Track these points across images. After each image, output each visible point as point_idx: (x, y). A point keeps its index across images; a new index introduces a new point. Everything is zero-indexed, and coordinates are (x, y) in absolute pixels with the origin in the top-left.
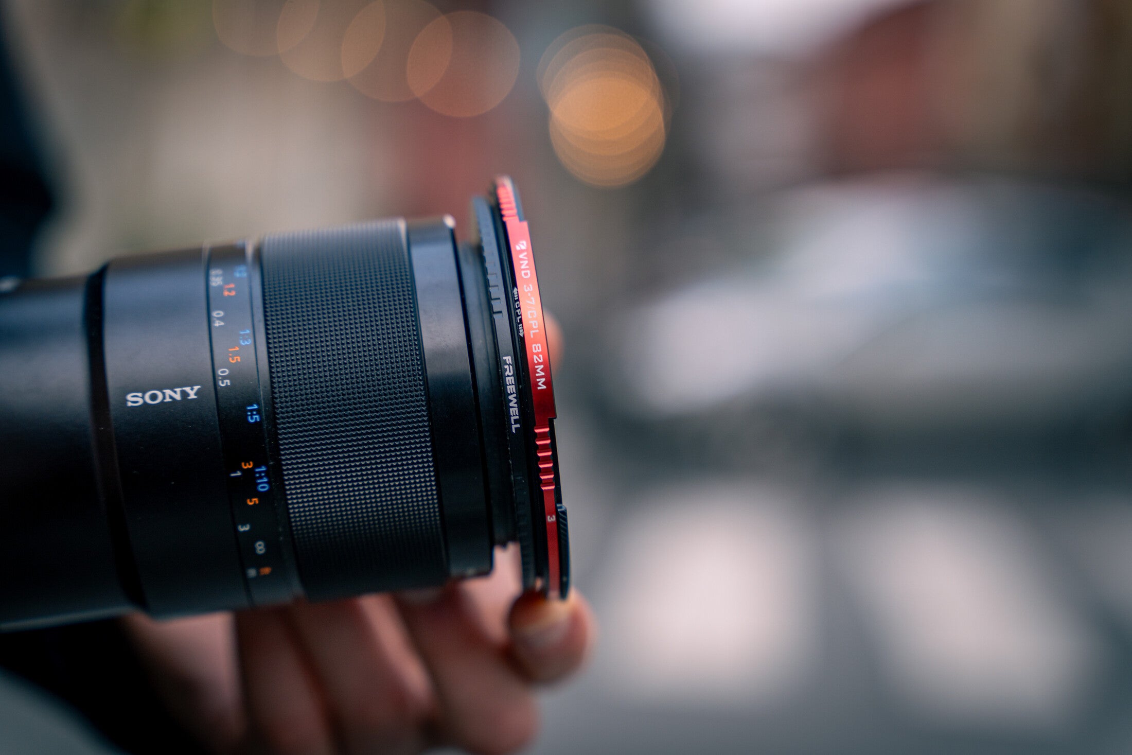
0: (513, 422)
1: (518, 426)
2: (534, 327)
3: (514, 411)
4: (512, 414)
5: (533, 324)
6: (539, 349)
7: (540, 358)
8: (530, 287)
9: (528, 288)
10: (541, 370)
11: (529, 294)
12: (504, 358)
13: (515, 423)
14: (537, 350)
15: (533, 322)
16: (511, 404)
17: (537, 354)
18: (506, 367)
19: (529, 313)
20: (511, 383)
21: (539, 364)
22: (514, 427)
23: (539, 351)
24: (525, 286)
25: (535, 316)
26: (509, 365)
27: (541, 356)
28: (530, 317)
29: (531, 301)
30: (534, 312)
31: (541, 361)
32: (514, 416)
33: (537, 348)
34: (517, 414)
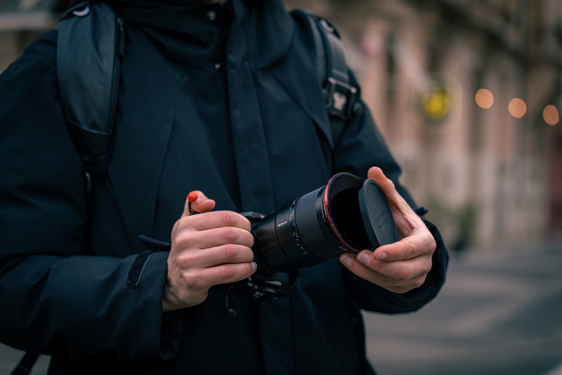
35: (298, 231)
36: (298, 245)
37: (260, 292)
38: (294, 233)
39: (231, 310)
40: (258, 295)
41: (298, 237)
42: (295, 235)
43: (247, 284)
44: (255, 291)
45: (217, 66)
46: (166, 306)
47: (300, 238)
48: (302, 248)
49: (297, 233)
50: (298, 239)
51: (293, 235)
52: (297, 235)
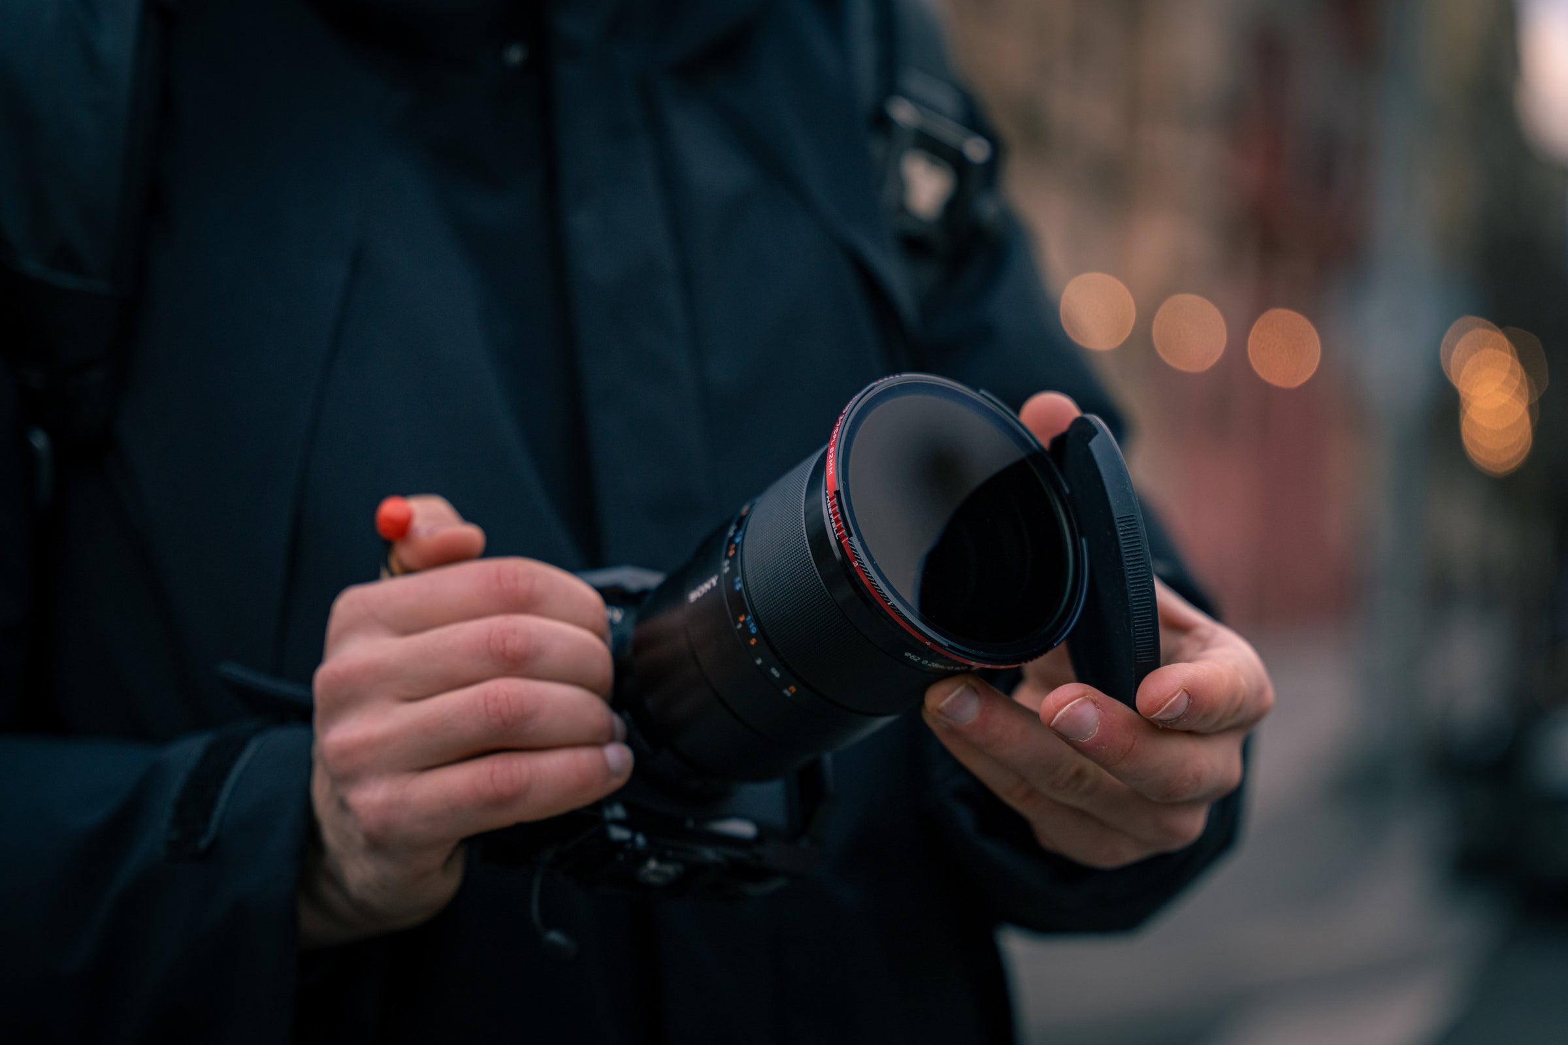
35: (753, 609)
36: (759, 662)
37: (662, 859)
38: (742, 619)
39: (555, 936)
40: (655, 872)
41: (754, 631)
42: (744, 623)
43: (604, 834)
44: (640, 858)
45: (515, 55)
46: (312, 923)
47: (762, 634)
48: (775, 673)
49: (749, 618)
50: (756, 638)
51: (739, 626)
52: (752, 624)
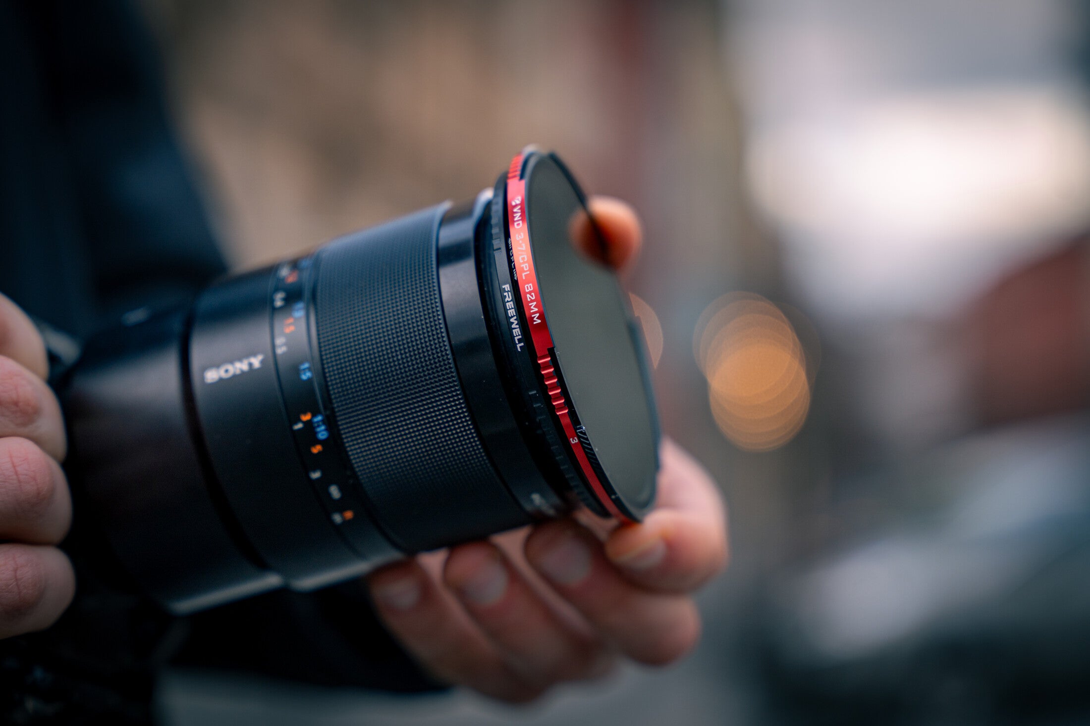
0: (517, 342)
1: (522, 344)
2: (525, 269)
3: (517, 332)
4: (515, 335)
5: (525, 267)
6: (531, 288)
7: (532, 296)
8: (521, 235)
9: (520, 237)
10: (534, 307)
11: (521, 242)
12: (503, 287)
13: (519, 343)
14: (530, 290)
15: (524, 266)
16: (513, 326)
17: (530, 293)
18: (506, 294)
19: (520, 258)
20: (511, 308)
21: (532, 301)
22: (518, 346)
23: (531, 290)
24: (517, 235)
25: (526, 260)
26: (508, 291)
27: (533, 294)
28: (521, 261)
29: (522, 247)
30: (525, 256)
31: (534, 298)
32: (517, 336)
33: (529, 288)
34: (520, 334)
35: (328, 406)
36: (316, 475)
38: (306, 417)
41: (323, 435)
42: (309, 424)
47: (334, 438)
48: (334, 491)
49: (319, 418)
50: (323, 446)
51: (299, 426)
52: (323, 428)
